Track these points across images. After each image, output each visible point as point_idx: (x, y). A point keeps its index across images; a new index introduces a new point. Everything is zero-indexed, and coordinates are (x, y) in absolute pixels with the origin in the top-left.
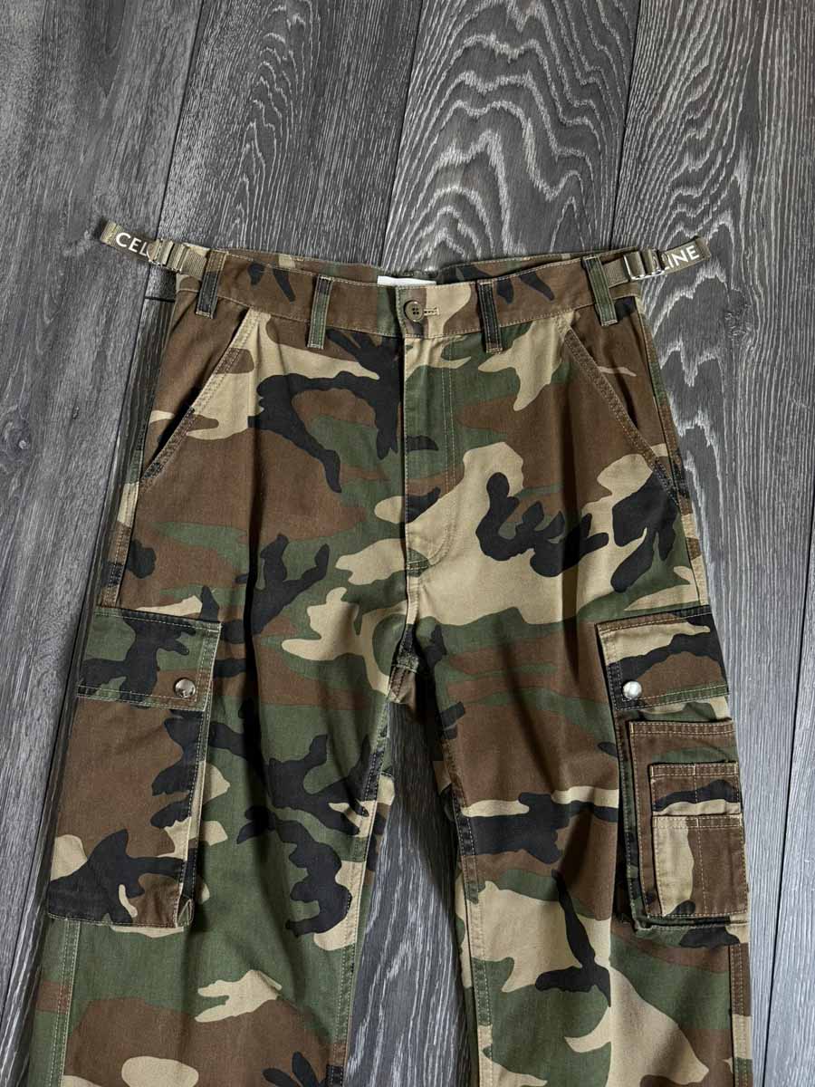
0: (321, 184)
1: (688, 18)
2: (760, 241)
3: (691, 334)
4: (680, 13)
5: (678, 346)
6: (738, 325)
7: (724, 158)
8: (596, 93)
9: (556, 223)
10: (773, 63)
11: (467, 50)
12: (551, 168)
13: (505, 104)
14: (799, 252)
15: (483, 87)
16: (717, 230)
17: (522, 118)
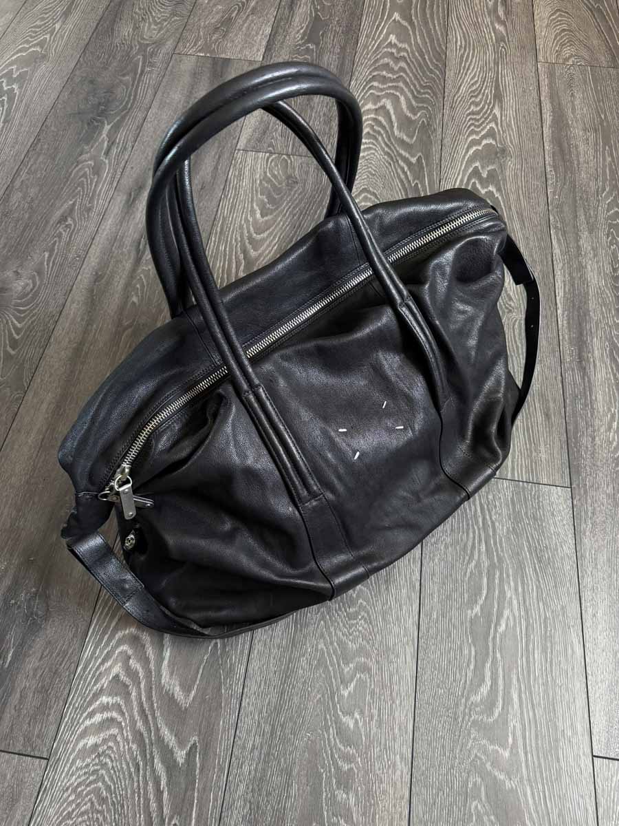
0: (313, 115)
1: (467, 66)
2: (508, 130)
3: (483, 160)
4: (463, 65)
5: (477, 164)
6: (503, 157)
7: (489, 106)
8: (430, 88)
9: (417, 127)
10: (505, 80)
11: (374, 76)
12: (413, 110)
13: (391, 91)
14: (526, 135)
15: (381, 86)
16: (488, 127)
17: (399, 95)
